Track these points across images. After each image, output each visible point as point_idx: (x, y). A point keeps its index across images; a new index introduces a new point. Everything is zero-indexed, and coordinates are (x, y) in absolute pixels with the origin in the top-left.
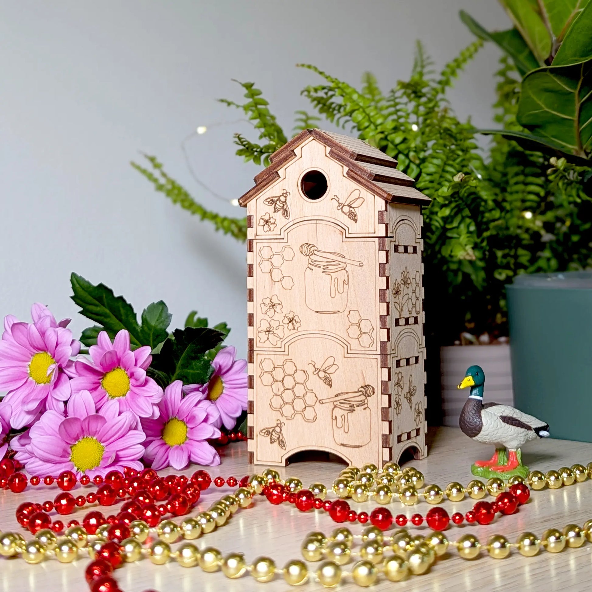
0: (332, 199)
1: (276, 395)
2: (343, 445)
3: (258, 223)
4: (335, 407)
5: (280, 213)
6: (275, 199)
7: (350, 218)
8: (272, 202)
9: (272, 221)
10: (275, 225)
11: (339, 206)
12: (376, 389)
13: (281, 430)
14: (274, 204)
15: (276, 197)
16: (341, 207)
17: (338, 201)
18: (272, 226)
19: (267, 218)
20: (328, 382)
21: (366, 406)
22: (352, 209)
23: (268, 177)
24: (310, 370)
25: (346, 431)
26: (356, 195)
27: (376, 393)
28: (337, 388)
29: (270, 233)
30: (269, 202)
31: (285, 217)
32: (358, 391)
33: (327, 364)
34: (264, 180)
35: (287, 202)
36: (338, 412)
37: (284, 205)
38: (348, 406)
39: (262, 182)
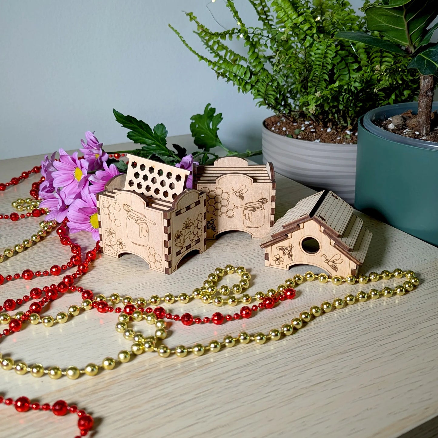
0: (322, 256)
1: (210, 205)
2: (248, 227)
3: (272, 258)
4: (245, 209)
5: (287, 256)
6: (284, 248)
7: (333, 268)
8: (282, 249)
9: (281, 259)
10: (283, 262)
11: (326, 261)
12: (268, 199)
13: (213, 222)
14: (283, 251)
15: (285, 247)
16: (327, 261)
17: (326, 258)
18: (281, 263)
19: (278, 257)
20: (242, 197)
21: (262, 208)
22: (334, 264)
23: (281, 237)
24: (231, 192)
25: (251, 220)
26: (338, 257)
27: (268, 202)
28: (246, 200)
29: (279, 265)
30: (280, 249)
31: (290, 259)
32: (258, 201)
33: (241, 189)
34: (278, 238)
35: (292, 251)
36: (246, 212)
37: (289, 253)
38: (252, 209)
39: (277, 239)
